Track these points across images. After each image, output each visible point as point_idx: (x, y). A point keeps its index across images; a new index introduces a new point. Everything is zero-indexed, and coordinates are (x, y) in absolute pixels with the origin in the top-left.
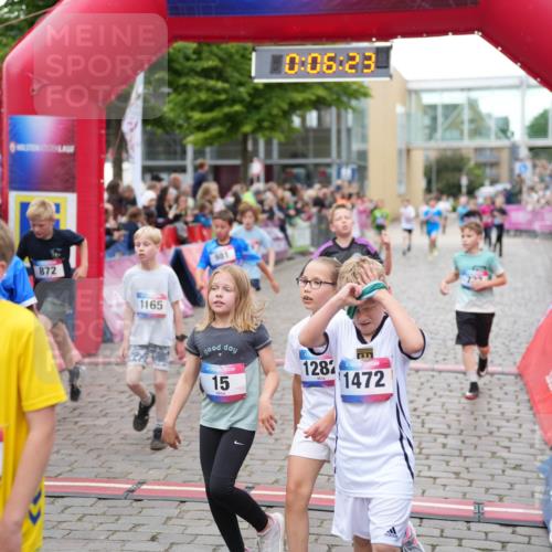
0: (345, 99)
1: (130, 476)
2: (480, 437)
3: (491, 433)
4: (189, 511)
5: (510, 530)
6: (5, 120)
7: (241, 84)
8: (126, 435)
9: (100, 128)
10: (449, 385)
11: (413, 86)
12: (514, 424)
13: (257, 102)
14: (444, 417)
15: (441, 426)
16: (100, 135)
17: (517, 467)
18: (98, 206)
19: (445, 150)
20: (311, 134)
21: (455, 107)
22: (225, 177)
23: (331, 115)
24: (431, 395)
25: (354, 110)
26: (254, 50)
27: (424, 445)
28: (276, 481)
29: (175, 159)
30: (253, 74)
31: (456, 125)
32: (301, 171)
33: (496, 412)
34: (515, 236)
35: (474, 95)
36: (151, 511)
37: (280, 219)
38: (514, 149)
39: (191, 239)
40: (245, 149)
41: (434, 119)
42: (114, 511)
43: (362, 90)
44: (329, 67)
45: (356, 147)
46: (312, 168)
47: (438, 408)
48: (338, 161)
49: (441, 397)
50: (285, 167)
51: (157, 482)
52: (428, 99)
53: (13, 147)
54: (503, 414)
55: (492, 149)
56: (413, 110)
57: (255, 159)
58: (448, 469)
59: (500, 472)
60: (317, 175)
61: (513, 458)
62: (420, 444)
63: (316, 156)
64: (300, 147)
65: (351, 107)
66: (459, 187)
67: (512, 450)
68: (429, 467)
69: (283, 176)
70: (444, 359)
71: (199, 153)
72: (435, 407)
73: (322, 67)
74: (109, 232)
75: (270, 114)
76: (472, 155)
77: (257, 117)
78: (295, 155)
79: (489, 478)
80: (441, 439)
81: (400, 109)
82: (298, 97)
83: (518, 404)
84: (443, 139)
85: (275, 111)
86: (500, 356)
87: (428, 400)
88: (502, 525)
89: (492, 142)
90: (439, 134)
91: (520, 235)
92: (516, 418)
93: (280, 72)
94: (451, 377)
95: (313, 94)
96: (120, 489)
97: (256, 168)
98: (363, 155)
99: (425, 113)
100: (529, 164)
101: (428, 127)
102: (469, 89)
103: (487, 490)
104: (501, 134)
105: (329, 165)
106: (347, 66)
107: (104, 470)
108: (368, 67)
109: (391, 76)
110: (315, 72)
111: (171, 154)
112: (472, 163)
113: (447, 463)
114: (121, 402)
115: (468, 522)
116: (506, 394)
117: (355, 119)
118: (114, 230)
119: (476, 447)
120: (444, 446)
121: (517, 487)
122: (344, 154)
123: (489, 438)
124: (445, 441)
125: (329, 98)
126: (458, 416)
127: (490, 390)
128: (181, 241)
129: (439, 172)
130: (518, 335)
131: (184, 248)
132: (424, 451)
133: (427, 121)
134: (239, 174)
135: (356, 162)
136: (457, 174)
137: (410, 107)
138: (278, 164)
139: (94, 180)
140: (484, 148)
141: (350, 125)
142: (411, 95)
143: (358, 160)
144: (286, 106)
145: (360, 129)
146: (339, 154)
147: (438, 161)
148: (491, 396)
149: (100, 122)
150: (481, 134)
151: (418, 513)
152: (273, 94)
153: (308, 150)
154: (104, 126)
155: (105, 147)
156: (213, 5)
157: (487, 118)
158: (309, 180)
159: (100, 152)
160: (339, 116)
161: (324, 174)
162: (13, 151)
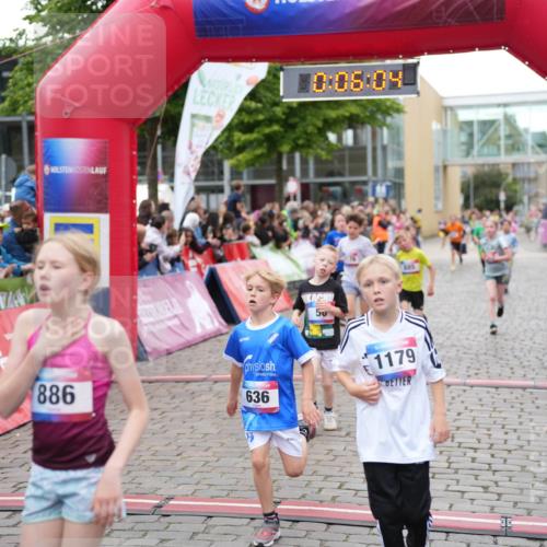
0: (379, 116)
1: (159, 492)
2: (510, 451)
3: (522, 447)
4: (216, 526)
5: (538, 544)
6: (39, 144)
7: (276, 104)
8: (156, 451)
9: (132, 149)
10: (480, 400)
11: (448, 103)
13: (294, 120)
14: (474, 432)
15: (471, 440)
16: (132, 157)
18: (131, 227)
19: (483, 165)
20: (347, 153)
21: (492, 123)
22: (260, 196)
23: (366, 133)
24: (461, 409)
25: (389, 127)
26: (282, 69)
27: (452, 459)
28: (303, 496)
29: (213, 180)
30: (281, 94)
31: (492, 142)
32: (338, 189)
33: (527, 426)
35: (510, 111)
36: (178, 527)
40: (280, 168)
41: (471, 135)
42: (141, 526)
43: (395, 106)
44: (357, 85)
45: (391, 164)
46: (347, 185)
47: (468, 423)
48: (374, 179)
49: (472, 411)
50: (321, 185)
51: (185, 497)
52: (464, 116)
53: (47, 169)
55: (530, 164)
56: (449, 127)
57: (291, 179)
58: (476, 482)
60: (354, 193)
62: (449, 458)
63: (352, 173)
64: (336, 166)
65: (384, 124)
66: (497, 203)
68: (458, 481)
69: (320, 194)
70: (476, 374)
71: (236, 173)
72: (465, 421)
73: (349, 85)
75: (306, 133)
76: (510, 171)
77: (294, 136)
78: (331, 174)
79: (518, 491)
80: (471, 453)
81: (435, 126)
82: (333, 114)
84: (480, 155)
85: (310, 129)
86: (534, 370)
87: (459, 414)
88: (529, 539)
90: (476, 150)
93: (308, 91)
94: (482, 392)
95: (347, 111)
96: (148, 504)
97: (292, 187)
98: (400, 172)
99: (461, 129)
101: (463, 144)
102: (505, 105)
103: (516, 503)
104: (538, 149)
105: (365, 183)
106: (374, 83)
107: (133, 486)
108: (396, 84)
109: (418, 93)
110: (342, 90)
111: (208, 174)
112: (510, 179)
113: (476, 477)
114: (153, 419)
115: (494, 536)
116: (538, 407)
117: (390, 136)
119: (505, 461)
120: (474, 460)
122: (380, 171)
123: (520, 452)
124: (475, 455)
125: (362, 115)
126: (489, 430)
127: (521, 404)
129: (476, 188)
131: (220, 267)
132: (452, 465)
133: (464, 138)
134: (275, 193)
135: (393, 179)
136: (494, 191)
137: (446, 125)
138: (315, 183)
139: (126, 200)
140: (523, 164)
141: (385, 142)
142: (446, 111)
143: (395, 177)
144: (320, 124)
145: (395, 146)
146: (375, 172)
147: (476, 177)
148: (522, 410)
149: (132, 143)
150: (518, 150)
151: (445, 527)
152: (308, 112)
153: (344, 168)
154: (136, 147)
155: (138, 168)
156: (240, 25)
157: (524, 134)
158: (345, 198)
159: (133, 172)
160: (374, 134)
161: (360, 191)
162: (47, 173)
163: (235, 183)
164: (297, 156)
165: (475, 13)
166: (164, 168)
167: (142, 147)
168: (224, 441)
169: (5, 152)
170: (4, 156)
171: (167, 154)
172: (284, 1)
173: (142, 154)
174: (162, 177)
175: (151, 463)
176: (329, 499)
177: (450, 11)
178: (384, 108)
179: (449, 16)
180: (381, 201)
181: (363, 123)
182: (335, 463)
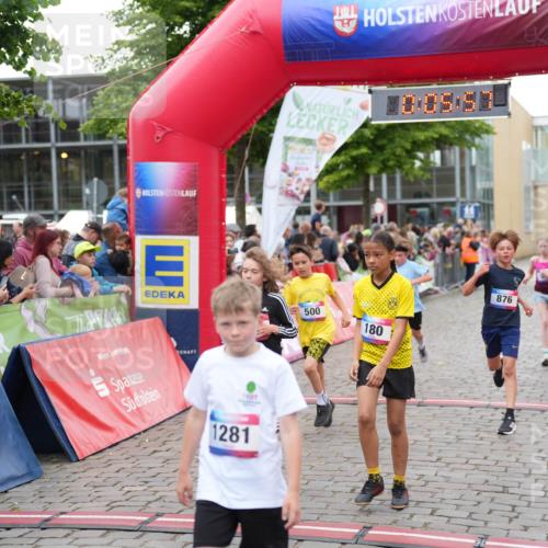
0: (468, 137)
6: (131, 167)
9: (221, 172)
11: (539, 122)
13: (381, 142)
16: (221, 180)
18: (220, 249)
20: (435, 175)
22: (347, 218)
23: (454, 154)
25: (478, 148)
26: (371, 92)
28: (395, 522)
30: (370, 116)
32: (425, 210)
40: (367, 189)
43: (485, 127)
44: (446, 107)
46: (435, 206)
48: (463, 200)
50: (409, 206)
53: (138, 193)
57: (378, 200)
60: (442, 213)
63: (439, 196)
64: (424, 187)
65: (474, 145)
69: (407, 215)
71: (322, 194)
73: (438, 107)
75: (394, 154)
77: (381, 158)
78: (418, 195)
81: (526, 146)
82: (421, 136)
85: (399, 151)
93: (397, 114)
95: (436, 133)
97: (379, 208)
98: (489, 193)
105: (453, 204)
108: (486, 105)
117: (478, 154)
122: (468, 193)
125: (451, 136)
134: (361, 215)
135: (482, 201)
137: (537, 145)
138: (402, 204)
139: (215, 222)
141: (474, 163)
142: (536, 132)
143: (484, 197)
144: (408, 146)
145: (484, 168)
146: (463, 194)
149: (221, 165)
152: (396, 134)
153: (432, 189)
154: (225, 169)
155: (226, 190)
156: (329, 49)
158: (433, 220)
159: (222, 195)
160: (462, 155)
161: (448, 212)
162: (139, 196)
164: (384, 177)
166: (250, 190)
167: (230, 169)
168: (313, 464)
169: (96, 176)
170: (96, 179)
171: (254, 176)
172: (373, 24)
173: (229, 176)
174: (249, 198)
176: (421, 525)
177: (541, 32)
178: (473, 129)
179: (541, 37)
180: (469, 222)
181: (451, 144)
182: (427, 489)
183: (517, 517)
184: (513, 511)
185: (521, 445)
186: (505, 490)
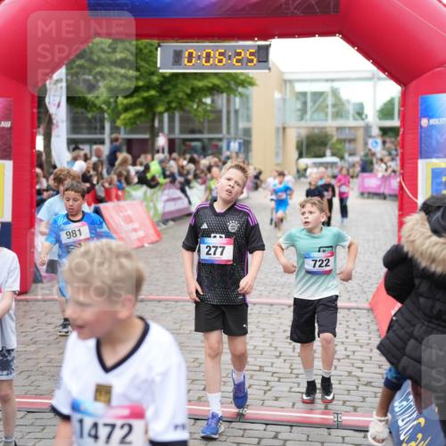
0: (233, 86)
2: (338, 360)
3: (348, 356)
5: (362, 434)
7: (153, 73)
8: (52, 359)
9: (33, 107)
11: (288, 77)
12: (366, 349)
13: (165, 88)
16: (33, 113)
17: (368, 384)
18: (31, 171)
19: (314, 128)
21: (321, 94)
22: (135, 148)
23: (222, 100)
25: (241, 95)
26: (159, 46)
27: (294, 366)
29: (96, 134)
30: (159, 65)
31: (322, 109)
32: (197, 144)
33: (352, 339)
34: (368, 198)
35: (336, 85)
37: (180, 183)
38: (367, 128)
39: (107, 198)
40: (153, 126)
41: (305, 103)
42: (38, 422)
43: (248, 80)
44: (220, 61)
45: (242, 125)
46: (206, 141)
48: (228, 136)
50: (185, 141)
52: (300, 87)
54: (357, 341)
55: (350, 128)
56: (288, 96)
57: (161, 134)
59: (355, 388)
60: (211, 147)
61: (365, 376)
62: (291, 365)
63: (210, 131)
64: (197, 125)
67: (365, 370)
68: (299, 384)
69: (183, 148)
71: (115, 129)
73: (214, 60)
74: (39, 192)
75: (176, 97)
76: (334, 133)
77: (166, 100)
78: (193, 132)
79: (346, 392)
81: (277, 95)
83: (370, 333)
84: (312, 119)
85: (181, 95)
86: (356, 294)
88: (355, 430)
89: (351, 123)
90: (308, 116)
91: (372, 198)
92: (368, 344)
93: (180, 64)
95: (210, 82)
96: (45, 404)
97: (162, 141)
98: (248, 132)
99: (297, 99)
100: (379, 141)
101: (299, 110)
102: (333, 80)
103: (344, 402)
104: (357, 117)
105: (220, 140)
106: (235, 60)
107: (32, 388)
108: (252, 61)
109: (269, 69)
110: (208, 64)
111: (92, 129)
112: (334, 139)
114: (48, 332)
115: (329, 429)
116: (360, 324)
117: (241, 103)
118: (44, 190)
121: (367, 399)
122: (232, 130)
123: (347, 360)
125: (222, 86)
127: (347, 321)
128: (99, 200)
129: (308, 146)
130: (370, 277)
131: (102, 206)
132: (295, 371)
133: (299, 105)
134: (146, 147)
135: (243, 137)
136: (323, 148)
137: (286, 94)
138: (180, 139)
139: (27, 150)
140: (345, 128)
141: (237, 106)
142: (286, 83)
143: (244, 135)
144: (188, 91)
145: (245, 111)
146: (228, 132)
147: (308, 137)
148: (348, 326)
149: (32, 102)
150: (341, 116)
151: (289, 422)
152: (179, 81)
153: (204, 128)
154: (36, 105)
155: (36, 123)
156: (126, 8)
157: (346, 104)
158: (204, 152)
159: (33, 126)
160: (228, 100)
161: (216, 146)
163: (114, 136)
164: (166, 116)
165: (316, 7)
175: (47, 369)
176: (196, 398)
177: (295, 4)
179: (295, 8)
181: (222, 92)
182: (200, 369)
183: (270, 390)
184: (267, 385)
185: (273, 333)
186: (261, 369)
